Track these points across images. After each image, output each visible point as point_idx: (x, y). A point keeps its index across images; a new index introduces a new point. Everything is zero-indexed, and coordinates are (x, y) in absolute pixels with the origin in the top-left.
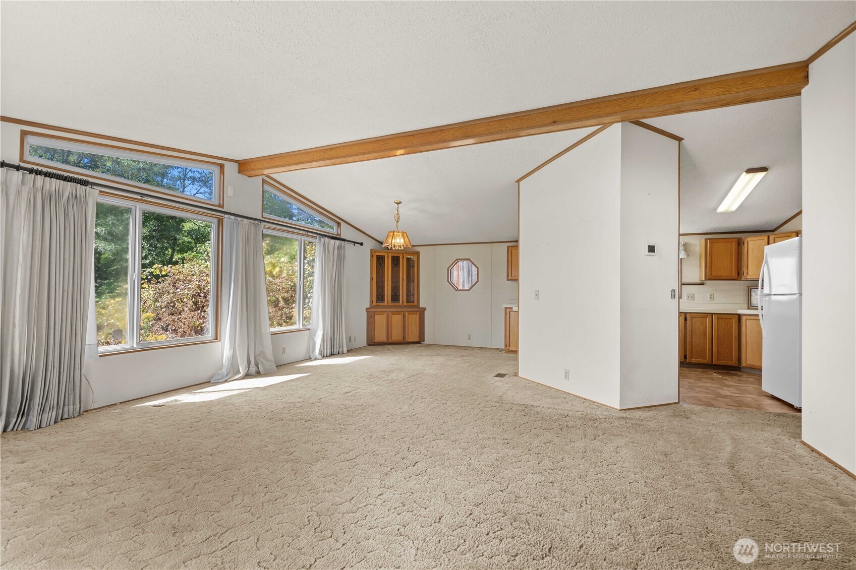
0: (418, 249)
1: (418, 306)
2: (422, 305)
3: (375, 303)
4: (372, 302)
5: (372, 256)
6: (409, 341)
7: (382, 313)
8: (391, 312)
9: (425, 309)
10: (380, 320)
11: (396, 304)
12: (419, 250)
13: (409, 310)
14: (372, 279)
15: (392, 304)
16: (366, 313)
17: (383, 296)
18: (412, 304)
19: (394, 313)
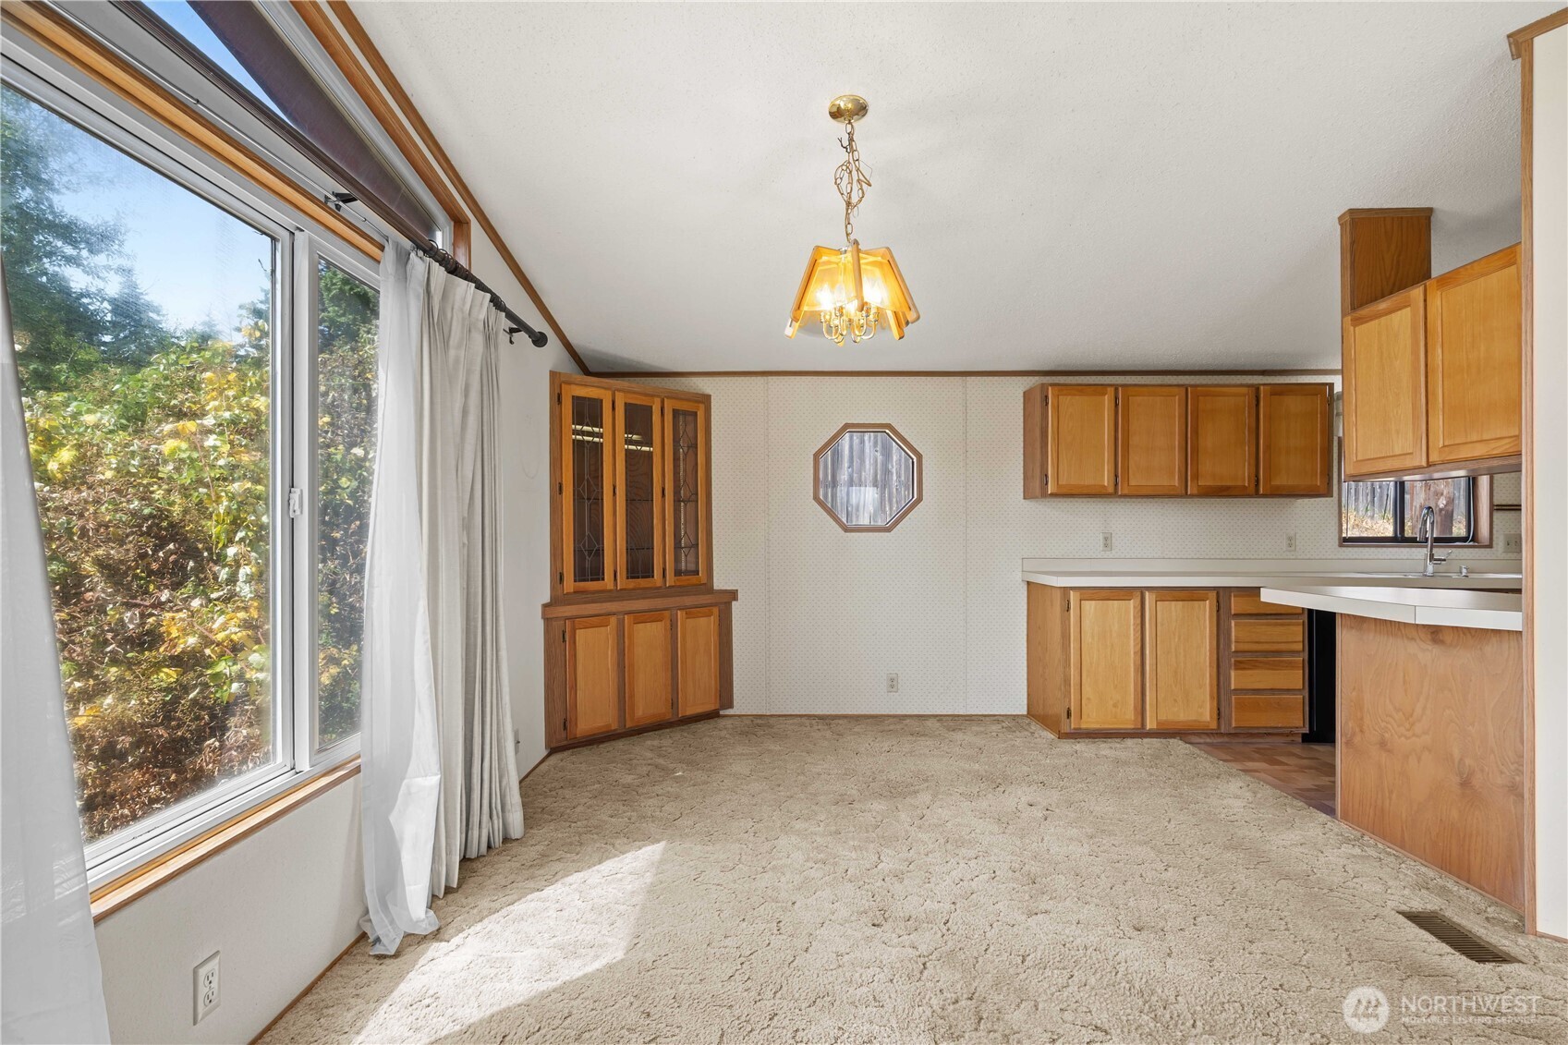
0: (704, 385)
1: (707, 587)
2: (720, 583)
3: (569, 584)
4: (558, 578)
5: (557, 399)
6: (690, 711)
7: (600, 620)
8: (629, 613)
9: (733, 595)
10: (594, 646)
11: (643, 583)
12: (708, 391)
13: (688, 601)
14: (557, 489)
15: (632, 583)
16: (542, 622)
17: (599, 553)
18: (693, 579)
19: (642, 617)
